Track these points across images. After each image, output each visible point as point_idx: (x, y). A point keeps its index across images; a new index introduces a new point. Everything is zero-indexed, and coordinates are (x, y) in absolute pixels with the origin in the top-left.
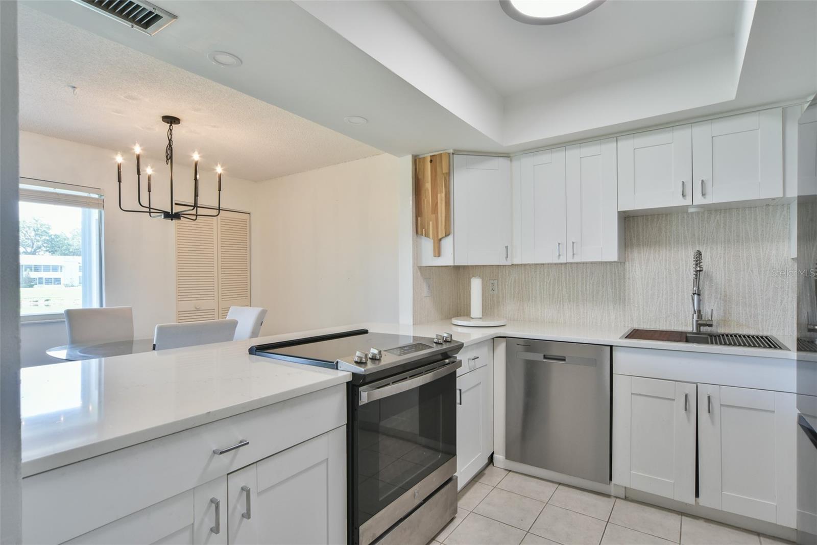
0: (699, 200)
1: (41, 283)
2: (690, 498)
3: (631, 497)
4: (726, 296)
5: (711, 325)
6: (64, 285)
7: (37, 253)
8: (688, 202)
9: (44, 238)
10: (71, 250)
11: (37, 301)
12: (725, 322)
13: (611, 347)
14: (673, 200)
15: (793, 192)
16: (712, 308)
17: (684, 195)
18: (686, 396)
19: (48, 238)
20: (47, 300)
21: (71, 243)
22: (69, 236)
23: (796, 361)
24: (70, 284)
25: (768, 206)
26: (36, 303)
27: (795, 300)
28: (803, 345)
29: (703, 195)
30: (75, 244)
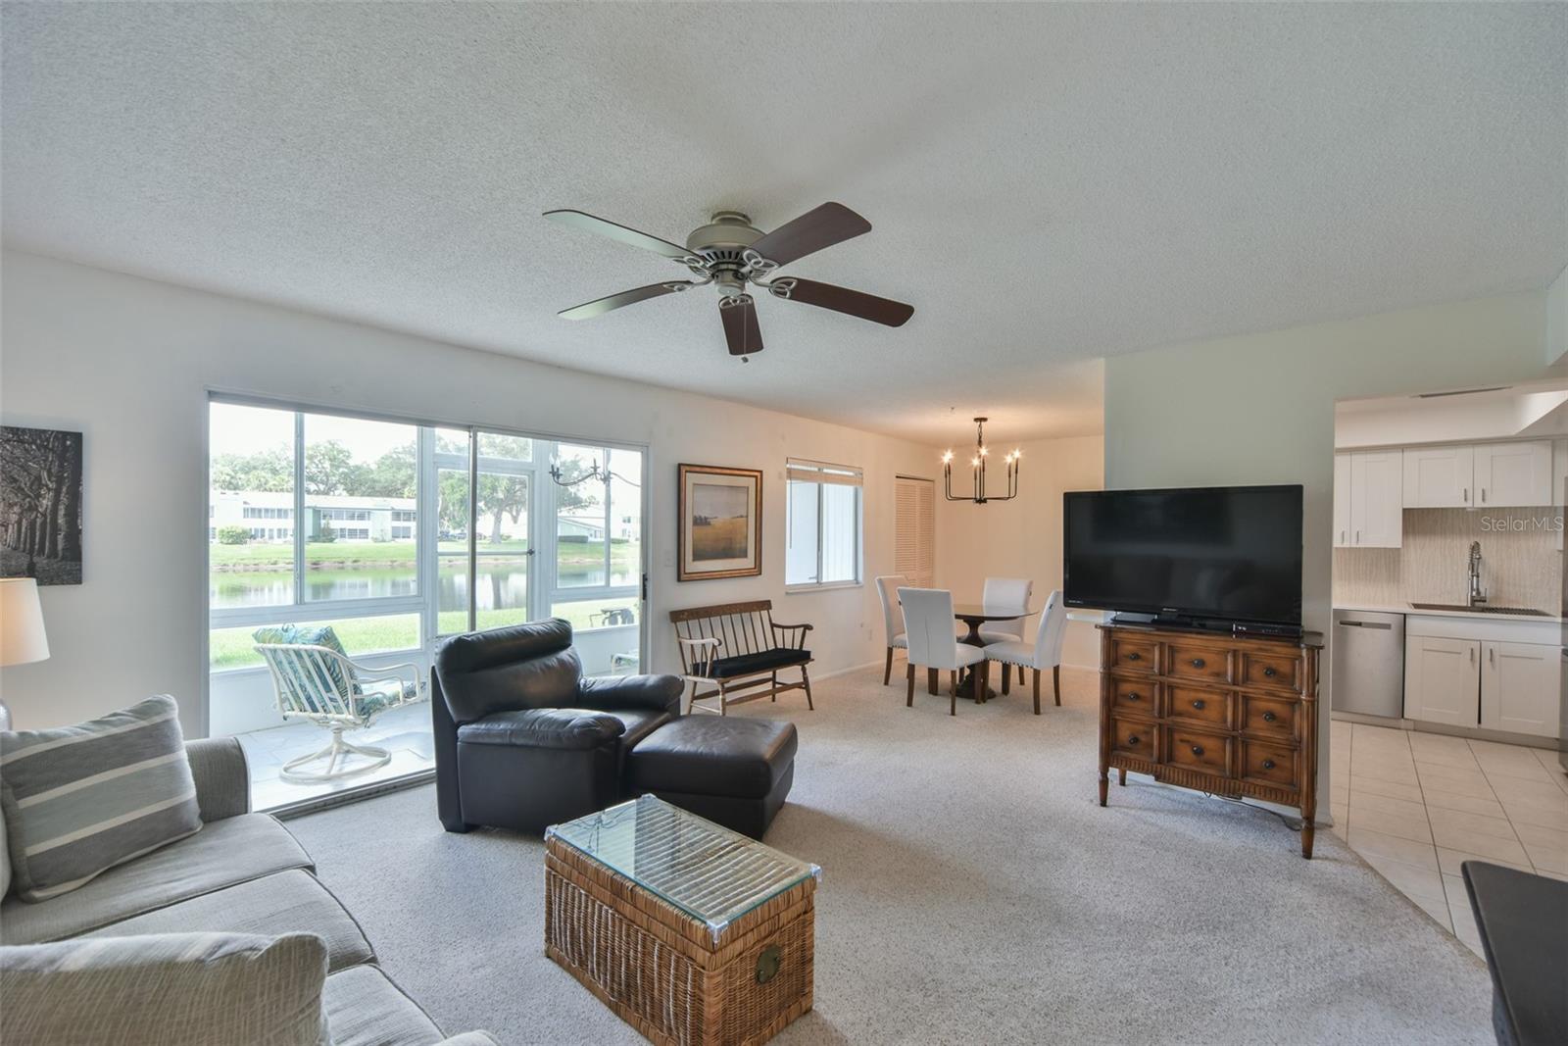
0: (1479, 504)
1: (343, 536)
2: (1475, 725)
3: (1422, 728)
4: (1497, 578)
5: (1485, 601)
6: (372, 538)
7: (332, 493)
8: (1469, 504)
9: (341, 470)
10: (377, 489)
11: (342, 563)
12: (1497, 598)
13: (1405, 615)
14: (1456, 502)
15: (1560, 503)
16: (1486, 587)
17: (1466, 499)
18: (1472, 650)
19: (346, 470)
20: (355, 561)
21: (377, 478)
22: (374, 467)
23: (1560, 626)
24: (381, 539)
25: (1539, 512)
26: (341, 565)
27: (1561, 580)
28: (1565, 615)
29: (1483, 500)
30: (382, 479)
